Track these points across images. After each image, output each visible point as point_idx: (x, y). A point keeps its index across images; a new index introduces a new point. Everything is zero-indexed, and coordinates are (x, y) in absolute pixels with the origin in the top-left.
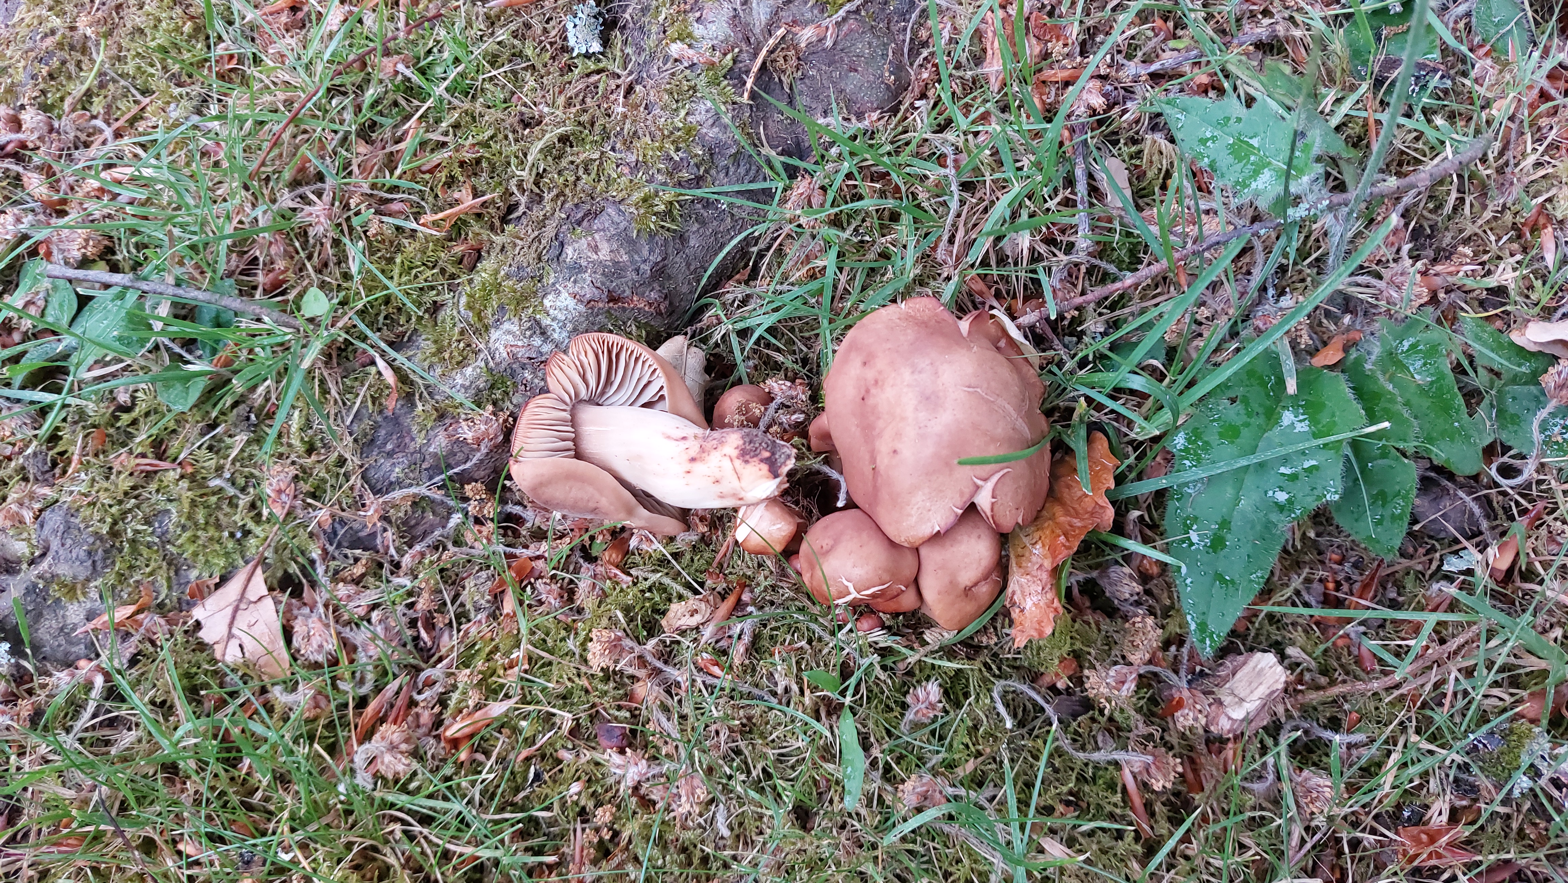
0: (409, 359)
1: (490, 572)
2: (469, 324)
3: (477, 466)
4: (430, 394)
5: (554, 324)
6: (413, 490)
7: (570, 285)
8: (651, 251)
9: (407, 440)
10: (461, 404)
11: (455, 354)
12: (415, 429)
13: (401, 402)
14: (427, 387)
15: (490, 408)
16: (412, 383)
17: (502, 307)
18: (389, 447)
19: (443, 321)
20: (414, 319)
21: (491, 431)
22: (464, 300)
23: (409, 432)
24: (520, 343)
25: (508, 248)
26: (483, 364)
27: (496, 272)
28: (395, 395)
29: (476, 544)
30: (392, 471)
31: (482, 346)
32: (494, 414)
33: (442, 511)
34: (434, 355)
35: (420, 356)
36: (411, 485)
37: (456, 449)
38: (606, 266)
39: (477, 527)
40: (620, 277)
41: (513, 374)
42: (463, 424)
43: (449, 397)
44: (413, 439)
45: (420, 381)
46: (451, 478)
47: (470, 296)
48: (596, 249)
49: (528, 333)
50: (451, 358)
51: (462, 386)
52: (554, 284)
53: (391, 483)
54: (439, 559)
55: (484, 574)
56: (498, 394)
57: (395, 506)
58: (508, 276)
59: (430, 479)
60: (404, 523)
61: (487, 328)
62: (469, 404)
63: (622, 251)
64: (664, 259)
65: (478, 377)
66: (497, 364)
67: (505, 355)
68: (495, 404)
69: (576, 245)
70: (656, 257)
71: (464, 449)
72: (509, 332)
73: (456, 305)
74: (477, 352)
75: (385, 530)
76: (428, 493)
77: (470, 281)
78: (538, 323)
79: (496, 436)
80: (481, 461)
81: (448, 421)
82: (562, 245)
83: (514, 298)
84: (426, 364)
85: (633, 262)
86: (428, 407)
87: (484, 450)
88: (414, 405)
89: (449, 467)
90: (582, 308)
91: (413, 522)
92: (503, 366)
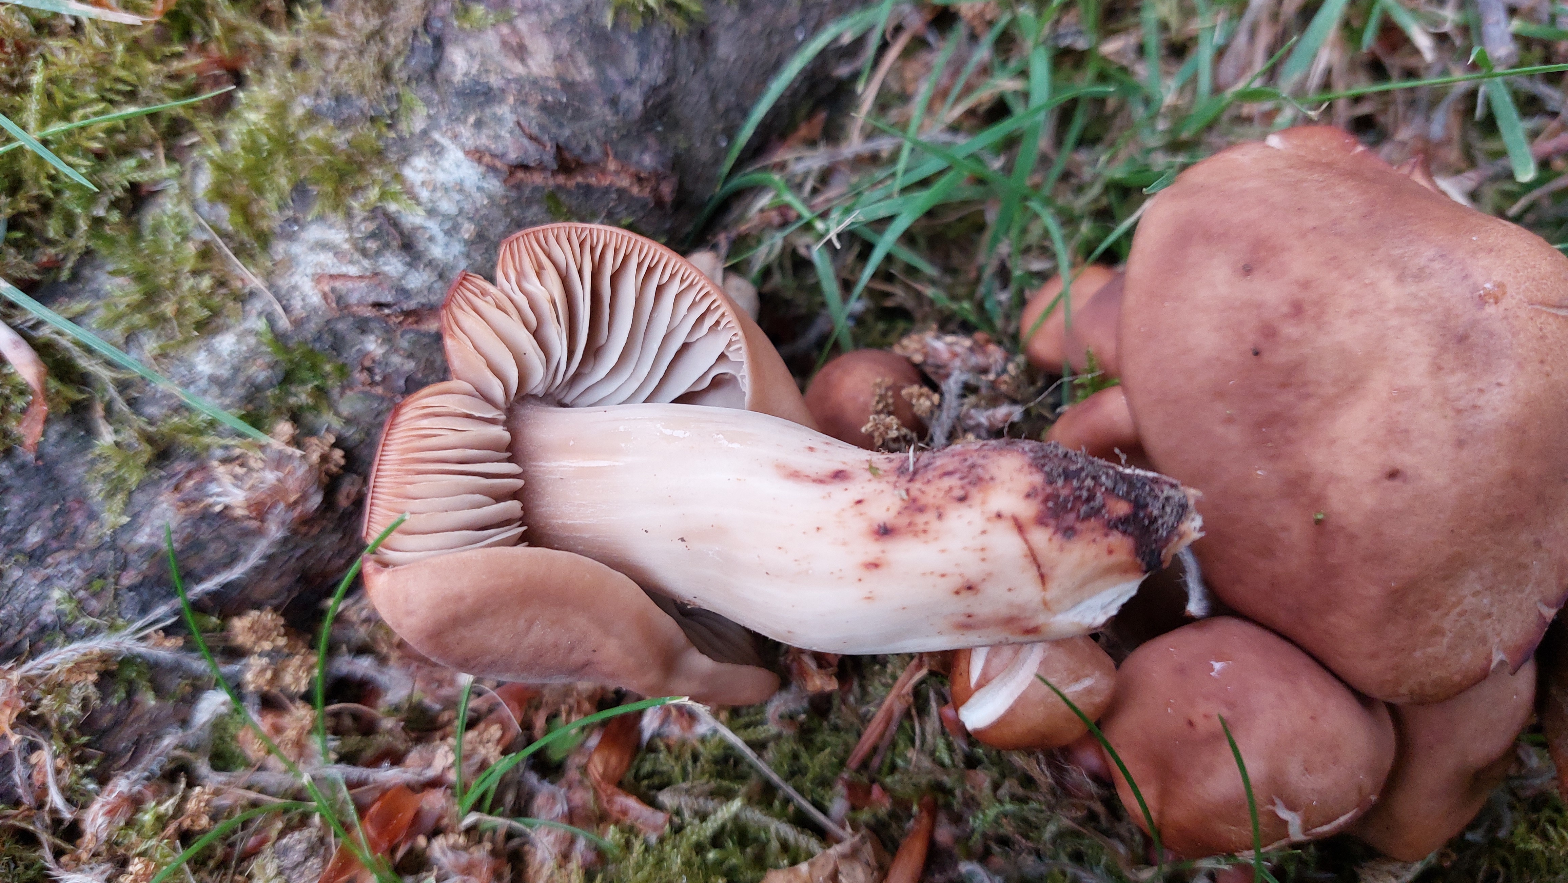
0: (75, 319)
1: (311, 833)
2: (223, 235)
3: (260, 571)
4: (132, 403)
5: (434, 227)
6: (101, 644)
7: (465, 132)
8: (643, 59)
9: (78, 519)
10: (212, 424)
11: (191, 303)
12: (96, 490)
13: (58, 428)
14: (123, 386)
15: (285, 428)
16: (83, 380)
17: (300, 191)
18: (33, 537)
19: (157, 229)
20: (83, 225)
21: (292, 484)
22: (204, 180)
23: (82, 499)
24: (353, 270)
25: (307, 57)
26: (261, 325)
27: (281, 110)
28: (42, 409)
29: (273, 761)
30: (42, 598)
31: (256, 282)
32: (296, 442)
33: (180, 685)
34: (137, 308)
35: (101, 313)
36: (92, 631)
37: (205, 532)
38: (544, 89)
39: (270, 719)
40: (579, 115)
41: (338, 344)
42: (220, 470)
43: (180, 408)
44: (92, 516)
45: (105, 374)
46: (198, 607)
47: (221, 168)
48: (520, 52)
49: (372, 245)
50: (181, 313)
51: (214, 380)
52: (425, 133)
53: (43, 629)
54: (179, 810)
55: (297, 841)
56: (302, 396)
57: (57, 688)
58: (313, 117)
59: (144, 610)
60: (83, 727)
61: (264, 239)
62: (230, 420)
63: (581, 58)
64: (669, 81)
65: (252, 355)
66: (298, 323)
67: (315, 299)
68: (295, 416)
69: (474, 45)
70: (654, 73)
71: (227, 531)
72: (323, 246)
73: (186, 191)
74: (243, 298)
75: (33, 747)
76: (141, 648)
77: (220, 137)
78: (394, 222)
79: (304, 497)
80: (270, 558)
81: (180, 467)
82: (439, 43)
83: (331, 166)
84: (118, 332)
85: (604, 82)
86: (129, 435)
87: (275, 531)
88: (91, 432)
89: (190, 577)
90: (494, 185)
91: (106, 720)
92: (312, 327)
